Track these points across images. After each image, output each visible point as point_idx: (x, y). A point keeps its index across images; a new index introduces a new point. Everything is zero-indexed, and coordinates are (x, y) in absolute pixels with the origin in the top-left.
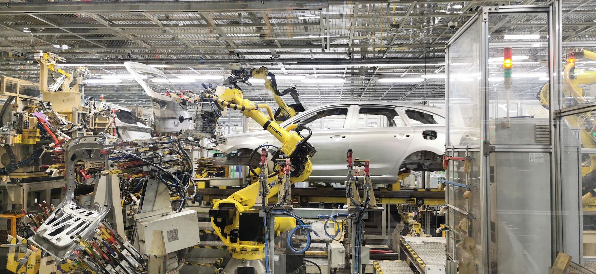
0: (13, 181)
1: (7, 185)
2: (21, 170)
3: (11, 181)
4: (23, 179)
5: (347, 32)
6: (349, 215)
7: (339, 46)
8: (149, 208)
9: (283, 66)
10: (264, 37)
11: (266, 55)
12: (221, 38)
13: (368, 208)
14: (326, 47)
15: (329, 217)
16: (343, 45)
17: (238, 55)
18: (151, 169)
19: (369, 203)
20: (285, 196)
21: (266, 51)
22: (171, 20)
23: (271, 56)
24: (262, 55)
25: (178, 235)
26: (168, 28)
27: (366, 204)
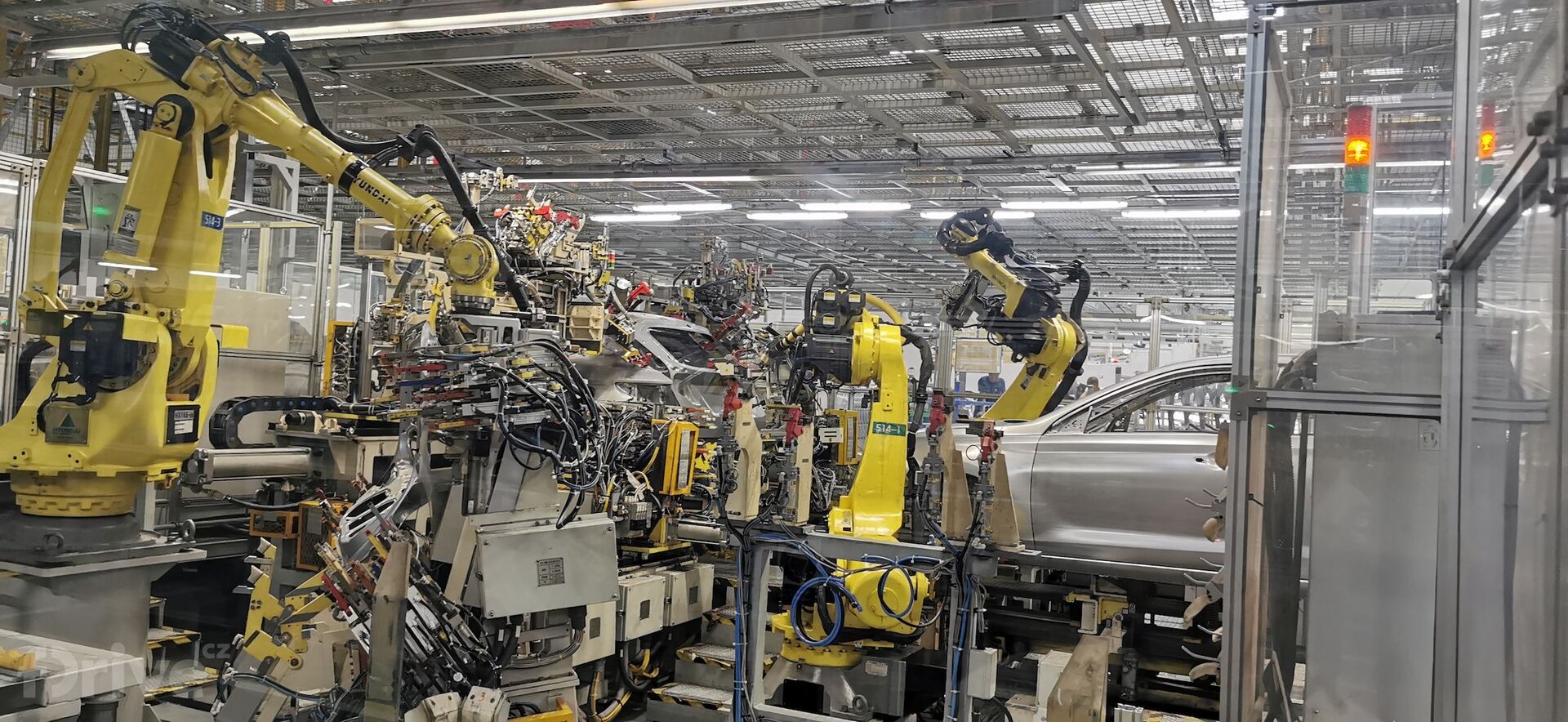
1: (330, 439)
5: (1184, 76)
6: (941, 562)
7: (1180, 114)
8: (508, 502)
9: (1052, 174)
10: (952, 98)
11: (996, 147)
12: (848, 106)
13: (991, 548)
14: (1134, 120)
15: (891, 563)
16: (1192, 112)
17: (915, 148)
18: (477, 412)
19: (983, 534)
20: (777, 497)
21: (987, 135)
22: (716, 66)
23: (1008, 148)
24: (983, 147)
25: (563, 573)
26: (712, 87)
27: (971, 536)
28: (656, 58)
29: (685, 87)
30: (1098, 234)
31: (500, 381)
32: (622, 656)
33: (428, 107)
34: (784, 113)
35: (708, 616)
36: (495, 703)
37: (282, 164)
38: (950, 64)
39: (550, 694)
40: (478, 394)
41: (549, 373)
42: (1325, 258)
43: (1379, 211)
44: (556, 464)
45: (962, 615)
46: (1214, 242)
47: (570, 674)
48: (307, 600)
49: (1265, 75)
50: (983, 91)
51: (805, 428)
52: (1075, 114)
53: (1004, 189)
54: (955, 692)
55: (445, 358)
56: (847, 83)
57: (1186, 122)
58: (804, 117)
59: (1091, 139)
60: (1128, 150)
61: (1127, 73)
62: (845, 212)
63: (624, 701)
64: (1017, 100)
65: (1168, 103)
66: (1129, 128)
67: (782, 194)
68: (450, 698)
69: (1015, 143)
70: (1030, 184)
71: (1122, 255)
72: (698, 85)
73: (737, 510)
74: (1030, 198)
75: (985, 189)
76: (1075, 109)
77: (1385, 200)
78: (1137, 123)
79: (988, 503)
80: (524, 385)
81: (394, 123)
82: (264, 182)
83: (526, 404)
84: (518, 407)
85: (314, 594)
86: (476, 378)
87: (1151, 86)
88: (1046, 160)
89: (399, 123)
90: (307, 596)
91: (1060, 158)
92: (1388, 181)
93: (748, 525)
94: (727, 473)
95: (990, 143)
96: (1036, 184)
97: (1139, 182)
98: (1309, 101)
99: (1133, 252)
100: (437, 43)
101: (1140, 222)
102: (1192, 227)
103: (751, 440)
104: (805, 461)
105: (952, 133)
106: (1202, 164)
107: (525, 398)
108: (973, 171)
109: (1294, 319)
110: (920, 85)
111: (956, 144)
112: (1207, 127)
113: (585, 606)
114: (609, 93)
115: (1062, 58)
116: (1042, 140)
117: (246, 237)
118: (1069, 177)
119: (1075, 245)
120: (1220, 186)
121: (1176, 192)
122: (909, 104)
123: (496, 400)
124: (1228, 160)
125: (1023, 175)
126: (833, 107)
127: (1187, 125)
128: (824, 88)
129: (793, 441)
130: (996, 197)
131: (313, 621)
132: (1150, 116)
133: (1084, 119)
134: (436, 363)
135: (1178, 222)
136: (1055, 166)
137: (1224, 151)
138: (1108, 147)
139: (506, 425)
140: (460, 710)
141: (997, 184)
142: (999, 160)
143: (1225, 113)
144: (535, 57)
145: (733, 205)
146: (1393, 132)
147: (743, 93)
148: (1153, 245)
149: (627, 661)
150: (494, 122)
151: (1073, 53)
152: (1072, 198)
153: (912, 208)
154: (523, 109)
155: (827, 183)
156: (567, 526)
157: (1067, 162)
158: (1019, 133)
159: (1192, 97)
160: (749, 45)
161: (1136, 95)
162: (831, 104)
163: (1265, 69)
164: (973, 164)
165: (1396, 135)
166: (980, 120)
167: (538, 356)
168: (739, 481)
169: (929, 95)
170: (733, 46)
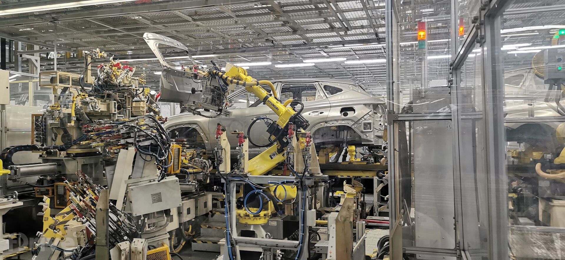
0: (68, 155)
1: (64, 159)
2: (75, 147)
3: (67, 156)
4: (76, 154)
5: (363, 14)
6: (295, 181)
7: (362, 27)
8: (139, 175)
9: (320, 49)
10: (285, 23)
11: (300, 41)
12: (248, 28)
13: (312, 175)
14: (347, 29)
15: (278, 184)
16: (367, 26)
17: (272, 42)
18: (126, 142)
19: (309, 170)
20: (237, 164)
21: (297, 36)
22: (199, 15)
23: (305, 41)
24: (296, 41)
25: (161, 198)
26: (199, 23)
27: (305, 171)
28: (177, 13)
29: (189, 23)
30: (337, 70)
31: (134, 130)
32: (181, 228)
33: (91, 33)
34: (225, 31)
35: (211, 211)
36: (143, 243)
37: (33, 58)
38: (284, 12)
39: (159, 241)
40: (126, 136)
41: (152, 127)
42: (412, 75)
43: (430, 58)
44: (157, 159)
45: (303, 199)
46: (376, 71)
47: (166, 234)
48: (64, 217)
49: (391, 12)
50: (295, 21)
51: (245, 140)
52: (327, 28)
53: (303, 56)
54: (302, 225)
55: (113, 123)
56: (248, 20)
57: (364, 29)
58: (232, 32)
59: (333, 36)
60: (346, 40)
61: (344, 13)
62: (248, 66)
63: (183, 244)
64: (307, 23)
65: (358, 23)
66: (346, 32)
67: (225, 61)
68: (126, 243)
69: (307, 39)
70: (313, 53)
71: (345, 77)
72: (194, 22)
73: (223, 170)
74: (313, 58)
75: (297, 56)
76: (327, 26)
77: (431, 53)
78: (348, 30)
79: (310, 160)
80: (143, 131)
81: (77, 40)
82: (25, 66)
83: (144, 138)
84: (141, 139)
85: (66, 215)
86: (125, 130)
87: (352, 17)
88: (318, 44)
89: (79, 40)
90: (63, 215)
91: (323, 43)
92: (431, 47)
93: (227, 175)
94: (219, 157)
95: (299, 39)
96: (315, 53)
97: (350, 51)
98: (404, 21)
99: (348, 75)
100: (94, 9)
101: (350, 65)
102: (368, 66)
103: (226, 145)
104: (246, 151)
105: (285, 36)
106: (370, 44)
107: (143, 136)
108: (293, 50)
109: (404, 96)
110: (274, 19)
111: (286, 40)
112: (372, 31)
113: (170, 209)
114: (160, 26)
115: (322, 8)
116: (316, 38)
117: (20, 87)
118: (326, 50)
119: (329, 74)
120: (376, 51)
121: (362, 54)
122: (270, 26)
123: (133, 137)
124: (379, 42)
125: (310, 50)
126: (243, 28)
127: (365, 31)
128: (239, 22)
129: (241, 144)
130: (301, 59)
131: (67, 224)
132: (352, 28)
133: (331, 29)
134: (109, 126)
135: (363, 64)
136: (321, 46)
137: (377, 39)
138: (339, 39)
139: (137, 146)
140: (130, 247)
141: (301, 54)
142: (302, 45)
143: (377, 26)
144: (132, 14)
145: (207, 66)
146: (431, 30)
147: (210, 25)
148: (356, 73)
149: (183, 230)
150: (116, 38)
151: (326, 6)
152: (327, 58)
153: (272, 64)
154: (128, 33)
155: (241, 56)
156: (162, 181)
157: (325, 45)
158: (308, 35)
159: (366, 21)
160: (212, 7)
161: (348, 21)
162: (242, 27)
163: (391, 10)
164: (293, 47)
165: (433, 31)
166: (295, 31)
167: (147, 121)
168: (223, 160)
169: (277, 23)
170: (206, 8)
